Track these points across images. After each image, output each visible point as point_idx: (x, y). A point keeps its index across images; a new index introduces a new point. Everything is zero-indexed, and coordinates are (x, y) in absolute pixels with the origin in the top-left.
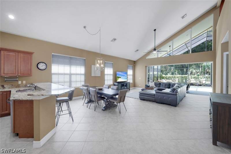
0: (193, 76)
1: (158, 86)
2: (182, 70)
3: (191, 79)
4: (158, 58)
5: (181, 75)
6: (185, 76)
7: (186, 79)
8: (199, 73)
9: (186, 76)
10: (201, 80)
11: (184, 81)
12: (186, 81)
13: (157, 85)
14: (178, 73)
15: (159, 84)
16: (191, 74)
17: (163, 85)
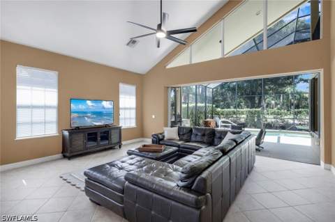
0: (270, 110)
1: (185, 137)
2: (252, 99)
3: (267, 116)
4: (191, 66)
5: (249, 109)
6: (257, 109)
7: (259, 116)
8: (279, 106)
9: (260, 109)
10: (286, 117)
11: (256, 120)
12: (258, 120)
13: (183, 134)
14: (245, 104)
15: (188, 131)
16: (267, 106)
17: (197, 135)
